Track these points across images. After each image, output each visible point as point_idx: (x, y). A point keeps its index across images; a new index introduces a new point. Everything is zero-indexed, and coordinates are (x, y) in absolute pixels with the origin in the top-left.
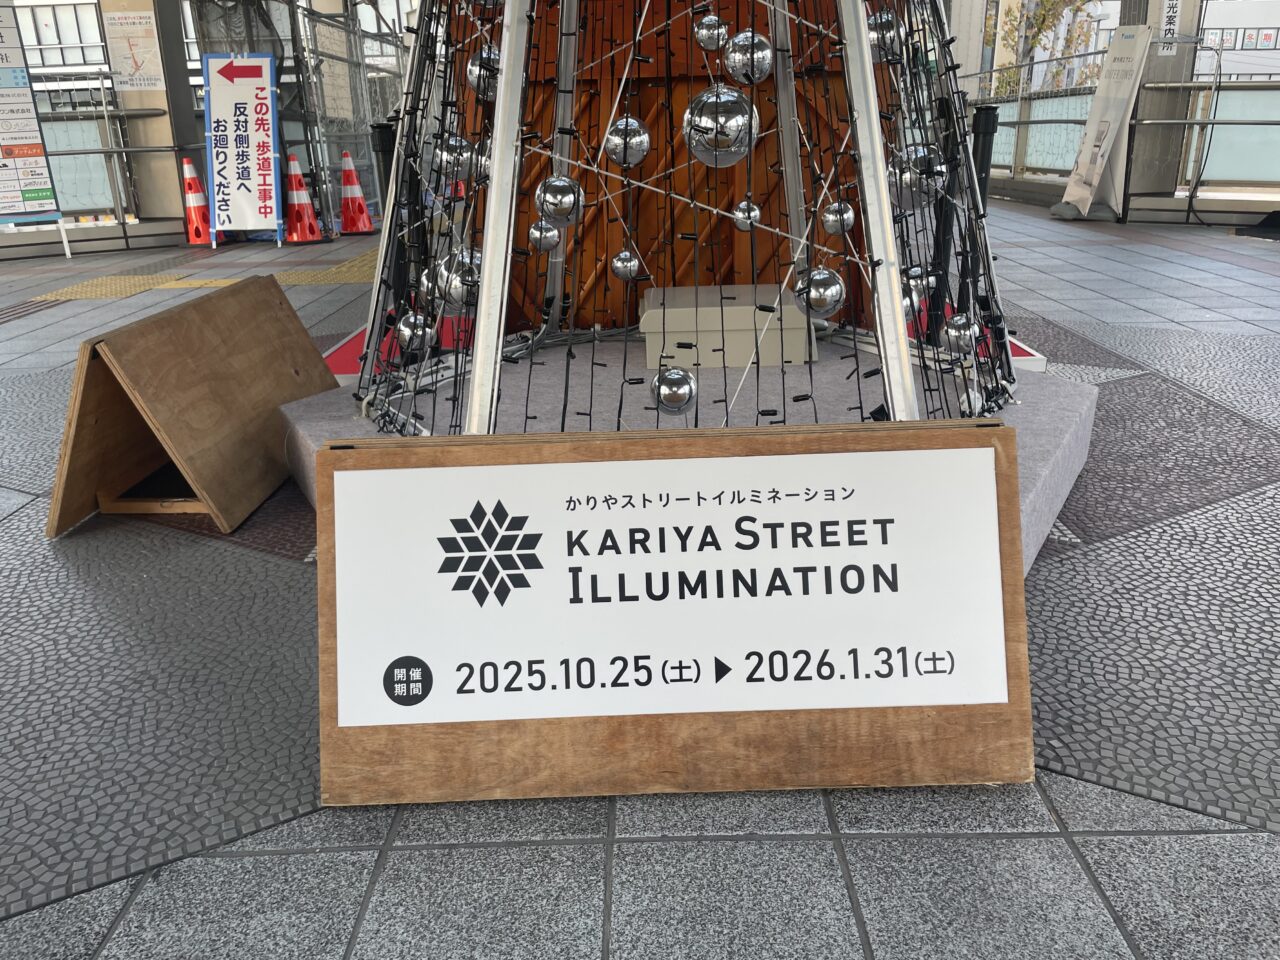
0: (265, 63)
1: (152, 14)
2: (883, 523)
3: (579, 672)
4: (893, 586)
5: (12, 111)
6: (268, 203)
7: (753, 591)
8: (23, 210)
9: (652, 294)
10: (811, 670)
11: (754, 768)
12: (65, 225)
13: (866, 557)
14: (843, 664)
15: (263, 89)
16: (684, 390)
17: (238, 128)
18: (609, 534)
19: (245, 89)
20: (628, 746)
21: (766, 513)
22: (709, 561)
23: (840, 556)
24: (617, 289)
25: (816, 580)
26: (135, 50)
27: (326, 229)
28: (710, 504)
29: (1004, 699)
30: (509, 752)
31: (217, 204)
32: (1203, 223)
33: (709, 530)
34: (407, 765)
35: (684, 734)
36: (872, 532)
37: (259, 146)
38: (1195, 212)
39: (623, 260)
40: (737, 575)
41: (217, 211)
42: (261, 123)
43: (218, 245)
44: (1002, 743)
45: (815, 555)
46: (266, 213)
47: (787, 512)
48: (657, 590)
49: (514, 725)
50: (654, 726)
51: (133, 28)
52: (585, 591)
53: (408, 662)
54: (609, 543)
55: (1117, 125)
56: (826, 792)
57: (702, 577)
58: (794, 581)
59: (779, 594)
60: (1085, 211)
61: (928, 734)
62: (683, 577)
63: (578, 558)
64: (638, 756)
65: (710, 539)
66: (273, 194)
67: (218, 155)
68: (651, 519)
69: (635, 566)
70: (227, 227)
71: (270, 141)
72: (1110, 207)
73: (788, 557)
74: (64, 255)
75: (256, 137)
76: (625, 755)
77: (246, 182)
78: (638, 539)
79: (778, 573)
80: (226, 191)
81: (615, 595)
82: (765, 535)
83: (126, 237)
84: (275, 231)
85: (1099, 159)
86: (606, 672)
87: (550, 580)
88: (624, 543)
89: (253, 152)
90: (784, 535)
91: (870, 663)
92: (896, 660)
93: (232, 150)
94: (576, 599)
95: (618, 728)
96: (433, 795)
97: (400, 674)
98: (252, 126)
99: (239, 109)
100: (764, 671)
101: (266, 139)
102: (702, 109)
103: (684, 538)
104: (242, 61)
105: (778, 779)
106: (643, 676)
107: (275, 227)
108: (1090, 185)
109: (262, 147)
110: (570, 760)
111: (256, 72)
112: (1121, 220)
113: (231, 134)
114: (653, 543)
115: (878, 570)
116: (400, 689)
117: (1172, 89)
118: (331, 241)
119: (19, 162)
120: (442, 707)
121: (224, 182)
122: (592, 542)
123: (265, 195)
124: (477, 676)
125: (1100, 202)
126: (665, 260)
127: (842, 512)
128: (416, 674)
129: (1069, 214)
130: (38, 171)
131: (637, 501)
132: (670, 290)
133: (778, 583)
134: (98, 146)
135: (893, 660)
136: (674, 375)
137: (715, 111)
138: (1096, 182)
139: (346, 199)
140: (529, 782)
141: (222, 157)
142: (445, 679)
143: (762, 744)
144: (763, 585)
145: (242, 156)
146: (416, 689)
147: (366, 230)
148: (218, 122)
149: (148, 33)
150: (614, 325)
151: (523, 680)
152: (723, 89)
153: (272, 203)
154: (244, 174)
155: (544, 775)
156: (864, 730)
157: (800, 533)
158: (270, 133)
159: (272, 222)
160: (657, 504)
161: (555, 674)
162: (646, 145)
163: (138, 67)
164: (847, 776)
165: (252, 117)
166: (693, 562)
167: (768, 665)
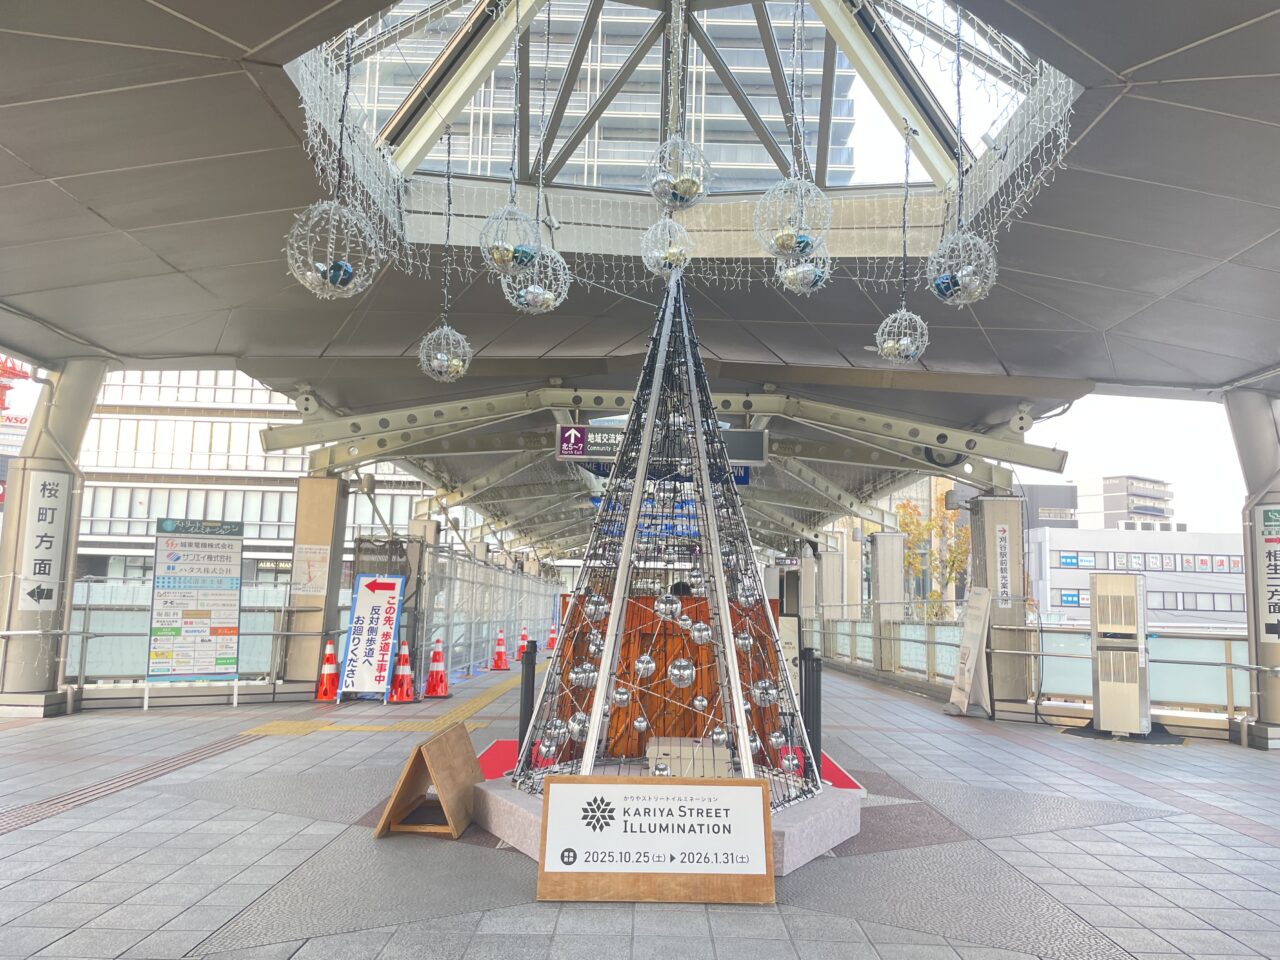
0: (398, 582)
1: (329, 548)
2: (727, 810)
3: (625, 857)
4: (729, 832)
5: (224, 605)
6: (383, 674)
7: (684, 831)
8: (213, 671)
9: (653, 740)
10: (702, 860)
11: (682, 893)
12: (236, 684)
13: (721, 822)
14: (712, 858)
15: (393, 598)
16: (665, 773)
17: (372, 622)
18: (637, 810)
19: (381, 598)
20: (640, 883)
21: (688, 805)
22: (669, 820)
23: (712, 821)
24: (635, 736)
25: (705, 828)
26: (312, 569)
27: (416, 693)
28: (670, 801)
29: (765, 873)
30: (601, 884)
31: (346, 673)
32: (1046, 723)
33: (670, 810)
34: (566, 886)
35: (659, 880)
36: (723, 813)
37: (384, 635)
38: (1040, 715)
39: (639, 722)
40: (679, 826)
41: (346, 678)
42: (388, 620)
43: (341, 701)
44: (765, 889)
45: (704, 820)
46: (379, 681)
47: (696, 805)
48: (652, 830)
49: (603, 874)
50: (649, 876)
51: (313, 555)
52: (629, 829)
53: (569, 850)
54: (637, 812)
55: (976, 652)
56: (705, 904)
57: (667, 826)
58: (697, 828)
59: (692, 833)
60: (964, 710)
61: (740, 885)
62: (661, 826)
63: (627, 817)
64: (643, 887)
65: (670, 813)
66: (387, 668)
67: (354, 639)
68: (651, 805)
69: (645, 821)
70: (350, 689)
71: (392, 632)
72: (983, 708)
73: (695, 820)
74: (232, 704)
75: (383, 628)
76: (639, 887)
77: (370, 659)
78: (647, 812)
79: (692, 825)
80: (355, 664)
81: (638, 830)
82: (688, 812)
83: (274, 693)
84: (383, 694)
85: (967, 674)
86: (634, 857)
87: (617, 824)
88: (642, 813)
89: (379, 639)
90: (695, 812)
91: (721, 858)
92: (730, 857)
93: (365, 637)
94: (626, 831)
95: (637, 877)
96: (573, 899)
97: (566, 854)
98: (381, 621)
99: (375, 610)
100: (686, 860)
101: (389, 630)
102: (675, 667)
103: (662, 812)
104: (381, 580)
105: (691, 899)
106: (646, 859)
107: (384, 691)
108: (963, 690)
109: (386, 635)
110: (621, 888)
111: (391, 587)
112: (992, 718)
113: (366, 626)
114: (652, 813)
115: (724, 826)
116: (566, 860)
117: (1011, 630)
118: (420, 702)
119: (220, 638)
120: (579, 867)
121: (354, 658)
122: (632, 812)
123: (381, 668)
124: (592, 856)
125: (975, 705)
126: (660, 724)
127: (713, 806)
128: (572, 854)
129: (954, 712)
130: (231, 645)
131: (647, 799)
132: (661, 738)
133: (692, 829)
134: (271, 631)
135: (729, 857)
136: (661, 767)
137: (680, 668)
138: (968, 688)
139: (432, 672)
140: (607, 895)
141: (356, 641)
142: (581, 857)
143: (685, 885)
144: (687, 829)
145: (371, 641)
146: (571, 859)
147: (443, 694)
148: (358, 618)
149: (323, 559)
150: (632, 756)
151: (607, 858)
152: (683, 660)
153: (385, 674)
154: (370, 653)
155: (612, 893)
156: (719, 882)
157: (700, 813)
158: (393, 626)
159: (384, 687)
160: (653, 800)
161: (617, 857)
162: (654, 668)
163: (310, 579)
164: (712, 898)
165: (383, 615)
166: (664, 820)
167: (689, 857)
